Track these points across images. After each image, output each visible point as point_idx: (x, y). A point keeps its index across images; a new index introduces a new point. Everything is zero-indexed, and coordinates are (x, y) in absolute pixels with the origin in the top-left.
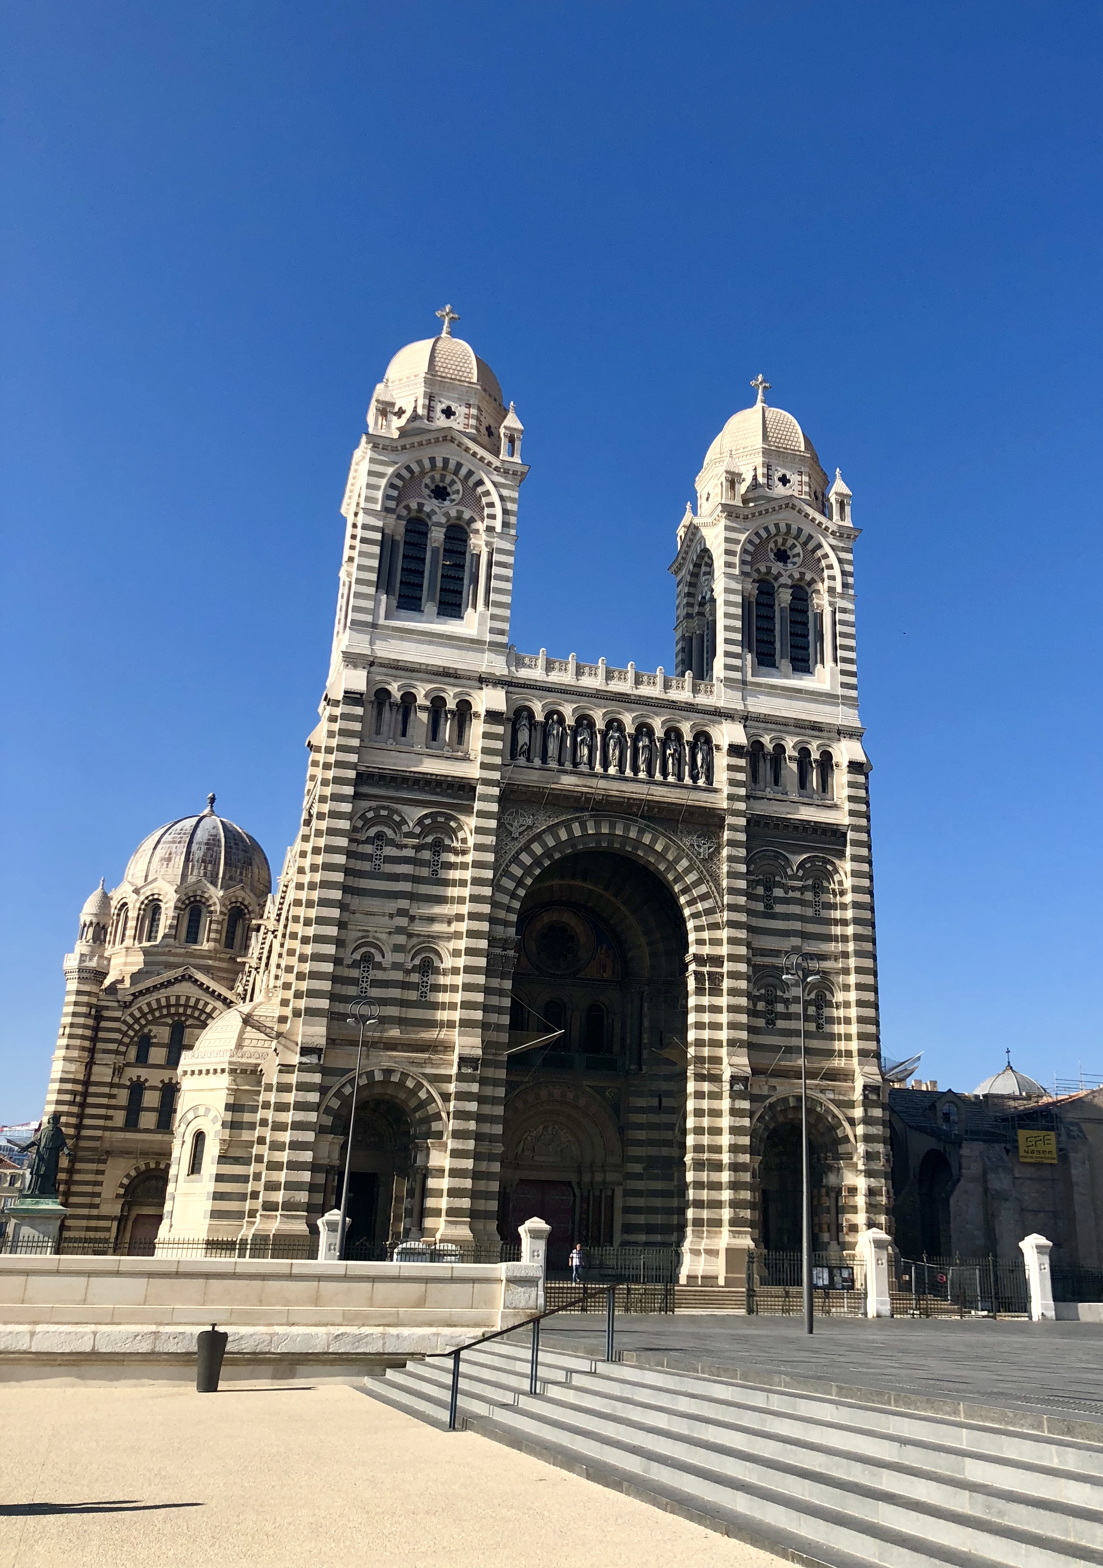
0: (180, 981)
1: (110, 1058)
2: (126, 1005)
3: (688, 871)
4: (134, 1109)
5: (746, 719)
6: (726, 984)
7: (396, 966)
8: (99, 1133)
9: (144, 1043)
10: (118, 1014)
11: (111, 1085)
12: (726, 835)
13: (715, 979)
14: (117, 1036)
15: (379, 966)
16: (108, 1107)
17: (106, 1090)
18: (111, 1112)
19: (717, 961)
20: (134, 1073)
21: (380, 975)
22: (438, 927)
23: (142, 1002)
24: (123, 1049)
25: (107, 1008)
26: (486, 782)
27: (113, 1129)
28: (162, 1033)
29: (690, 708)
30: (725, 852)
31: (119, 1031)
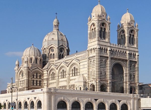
0: (37, 68)
1: (31, 77)
2: (31, 71)
3: (125, 65)
4: (33, 83)
5: (129, 50)
6: (128, 76)
7: (104, 74)
8: (31, 86)
9: (33, 75)
10: (31, 72)
11: (31, 80)
12: (128, 62)
13: (127, 75)
14: (31, 75)
15: (102, 74)
17: (31, 81)
18: (31, 83)
19: (127, 74)
20: (33, 79)
21: (102, 75)
22: (106, 70)
23: (33, 71)
25: (29, 71)
26: (109, 57)
28: (35, 74)
29: (125, 49)
30: (128, 64)
31: (31, 74)
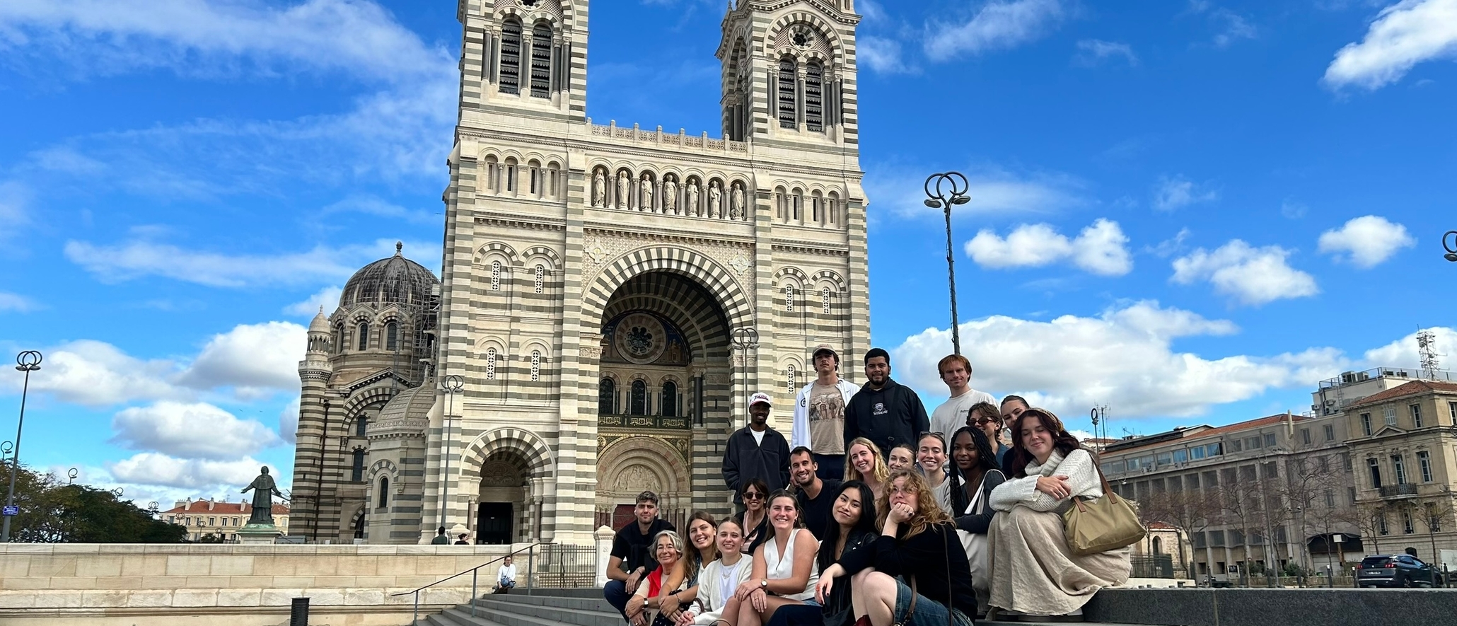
0: (384, 378)
1: (338, 433)
2: (346, 396)
3: (728, 284)
4: (357, 468)
5: (771, 169)
7: (513, 357)
8: (334, 486)
9: (362, 422)
10: (340, 402)
11: (340, 452)
12: (756, 257)
14: (342, 418)
15: (500, 358)
16: (339, 467)
17: (337, 456)
18: (341, 471)
20: (355, 443)
21: (501, 364)
22: (543, 329)
23: (358, 393)
24: (347, 427)
25: (332, 398)
26: (573, 223)
27: (343, 483)
28: (374, 415)
29: (728, 162)
30: (756, 269)
31: (342, 414)
